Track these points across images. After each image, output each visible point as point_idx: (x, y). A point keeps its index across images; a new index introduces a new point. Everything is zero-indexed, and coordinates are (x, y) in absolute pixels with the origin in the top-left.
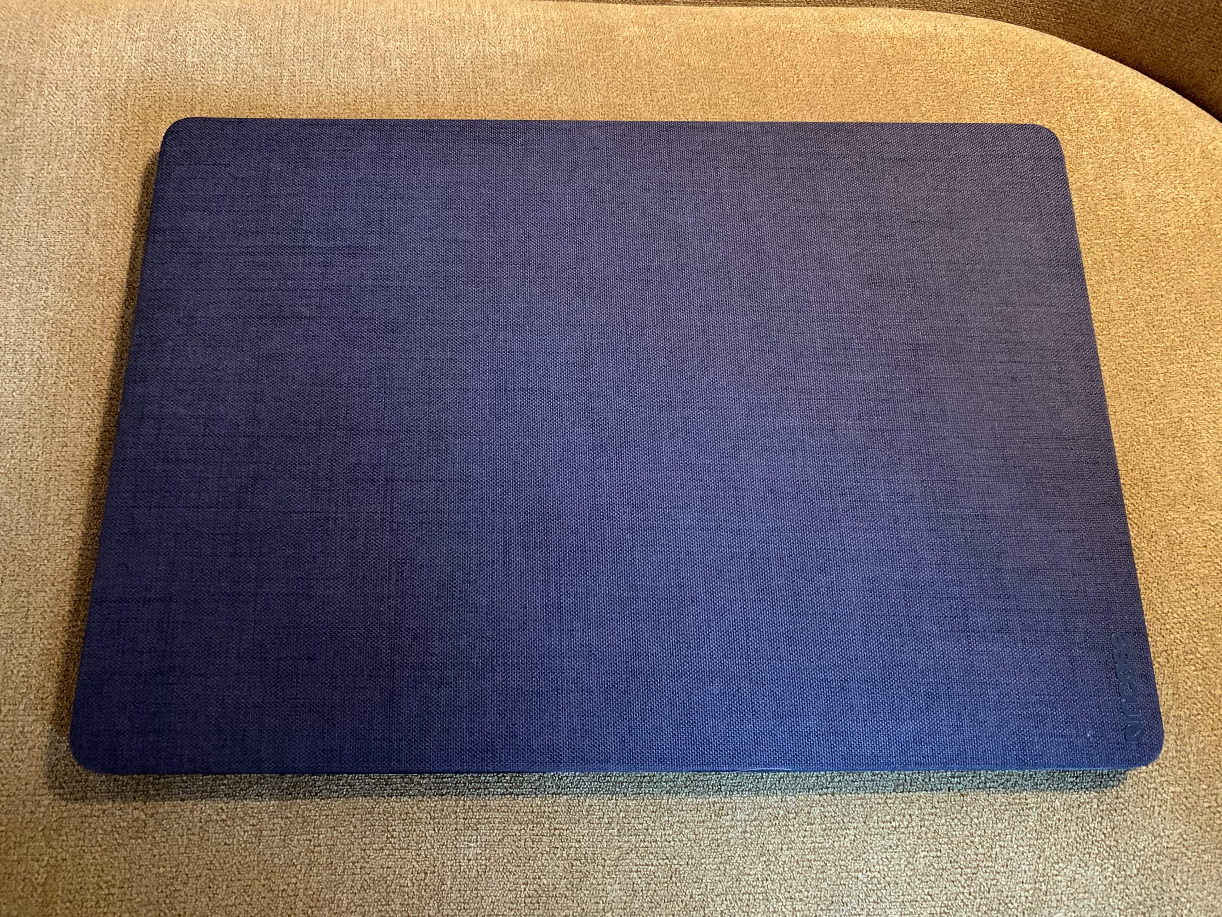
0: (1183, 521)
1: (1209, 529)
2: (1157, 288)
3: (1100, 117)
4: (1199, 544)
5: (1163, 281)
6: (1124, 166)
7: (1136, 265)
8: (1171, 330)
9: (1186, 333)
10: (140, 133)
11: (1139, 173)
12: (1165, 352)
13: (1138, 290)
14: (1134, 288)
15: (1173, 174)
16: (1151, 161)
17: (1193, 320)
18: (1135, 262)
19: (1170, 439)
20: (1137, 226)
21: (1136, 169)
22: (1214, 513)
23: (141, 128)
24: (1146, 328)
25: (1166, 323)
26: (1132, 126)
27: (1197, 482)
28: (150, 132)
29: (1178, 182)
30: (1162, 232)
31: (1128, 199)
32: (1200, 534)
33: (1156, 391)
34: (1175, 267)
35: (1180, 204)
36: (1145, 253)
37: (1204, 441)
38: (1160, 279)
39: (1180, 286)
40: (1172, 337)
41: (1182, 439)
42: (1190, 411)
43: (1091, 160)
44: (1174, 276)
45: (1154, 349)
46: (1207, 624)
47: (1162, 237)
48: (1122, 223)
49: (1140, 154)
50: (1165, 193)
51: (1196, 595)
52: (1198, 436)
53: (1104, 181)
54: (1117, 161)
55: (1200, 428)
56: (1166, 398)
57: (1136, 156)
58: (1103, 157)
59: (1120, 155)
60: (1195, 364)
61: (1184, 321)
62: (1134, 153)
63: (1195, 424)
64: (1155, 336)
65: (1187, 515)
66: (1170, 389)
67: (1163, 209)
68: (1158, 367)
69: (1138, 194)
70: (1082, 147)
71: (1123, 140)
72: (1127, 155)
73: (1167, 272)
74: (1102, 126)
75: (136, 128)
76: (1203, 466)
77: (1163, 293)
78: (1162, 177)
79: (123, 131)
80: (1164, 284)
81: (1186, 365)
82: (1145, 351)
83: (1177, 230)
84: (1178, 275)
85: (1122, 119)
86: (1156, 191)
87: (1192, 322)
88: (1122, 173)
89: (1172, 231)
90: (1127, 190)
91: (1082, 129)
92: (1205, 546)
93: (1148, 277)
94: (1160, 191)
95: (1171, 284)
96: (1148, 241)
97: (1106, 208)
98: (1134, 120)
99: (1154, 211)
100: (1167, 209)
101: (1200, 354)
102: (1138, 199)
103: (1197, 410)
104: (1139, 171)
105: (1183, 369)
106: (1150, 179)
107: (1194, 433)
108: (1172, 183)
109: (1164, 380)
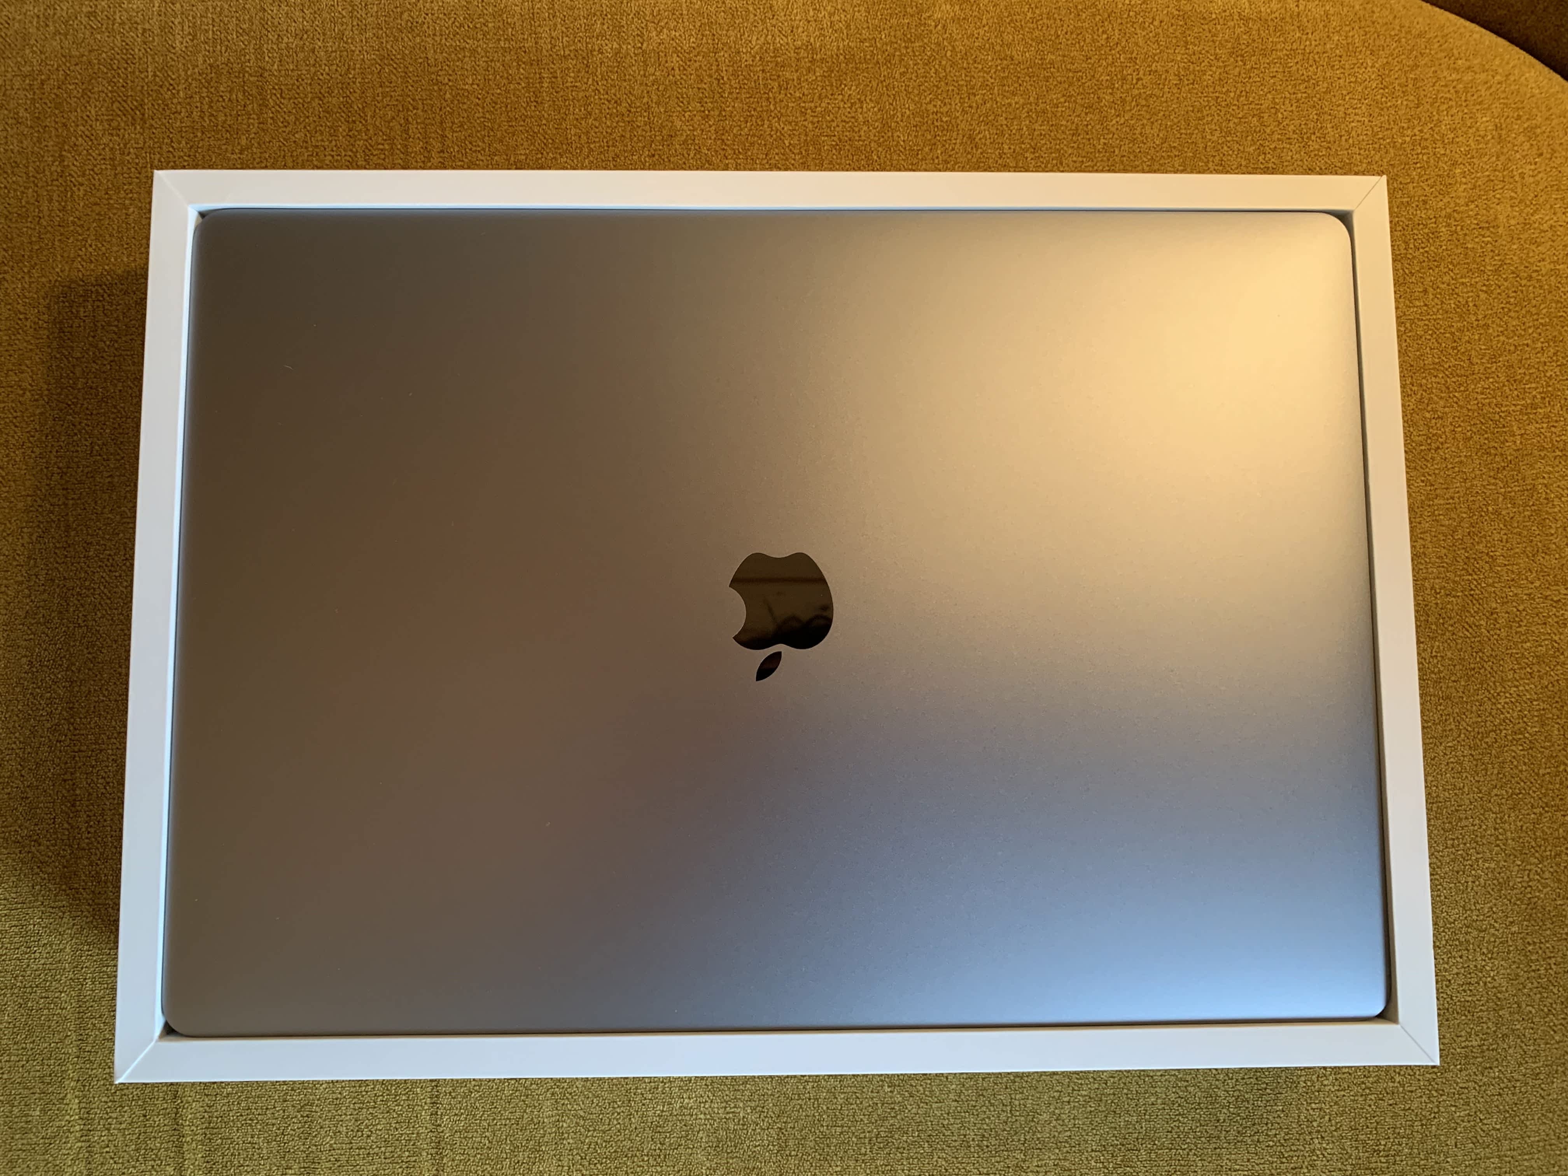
0: (1525, 597)
1: (1551, 605)
2: (1523, 336)
3: (1478, 124)
4: (1539, 622)
5: (1530, 327)
6: (1500, 186)
7: (1503, 308)
8: (1533, 385)
9: (1550, 389)
10: (386, 153)
11: (1516, 196)
12: (1524, 411)
13: (1502, 338)
14: (1498, 336)
15: (1554, 196)
16: (1531, 180)
17: (1558, 373)
18: (1503, 305)
19: (1521, 508)
20: (1508, 261)
21: (1513, 191)
22: (1558, 588)
23: (387, 147)
24: (1506, 383)
25: (1527, 378)
26: (1514, 135)
27: (1543, 555)
28: (398, 152)
29: (1558, 206)
30: (1535, 268)
31: (1501, 228)
32: (1541, 610)
33: (1511, 455)
34: (1544, 311)
35: (1559, 233)
36: (1514, 294)
37: (1556, 510)
38: (1527, 325)
39: (1548, 333)
40: (1534, 393)
41: (1533, 508)
42: (1544, 478)
43: (1464, 180)
44: (1543, 321)
45: (1513, 408)
46: (1539, 705)
47: (1534, 275)
48: (1492, 257)
49: (1520, 171)
50: (1542, 219)
51: (1530, 674)
52: (1550, 505)
53: (1477, 206)
54: (1493, 181)
55: (1552, 496)
56: (1521, 464)
57: (1515, 173)
58: (1479, 175)
59: (1497, 173)
60: (1556, 424)
61: (1548, 374)
62: (1512, 170)
63: (1548, 491)
64: (1516, 392)
65: (1530, 591)
66: (1525, 453)
67: (1538, 240)
68: (1515, 428)
69: (1513, 222)
70: (1455, 164)
71: (1502, 153)
72: (1505, 173)
73: (1535, 317)
74: (1479, 136)
75: (381, 147)
76: (1551, 538)
77: (1529, 342)
78: (1541, 200)
79: (367, 151)
80: (1530, 331)
81: (1545, 425)
82: (1503, 409)
83: (1552, 266)
84: (1547, 320)
85: (1504, 126)
86: (1533, 218)
87: (1557, 375)
88: (1498, 196)
89: (1545, 267)
90: (1501, 217)
91: (1457, 140)
92: (1545, 624)
93: (1514, 323)
94: (1537, 217)
95: (1539, 331)
96: (1518, 279)
97: (1477, 240)
98: (1517, 127)
99: (1528, 242)
100: (1543, 240)
101: (1561, 412)
102: (1512, 227)
103: (1552, 476)
104: (1516, 193)
105: (1542, 430)
106: (1528, 203)
107: (1546, 501)
108: (1551, 207)
109: (1521, 443)
